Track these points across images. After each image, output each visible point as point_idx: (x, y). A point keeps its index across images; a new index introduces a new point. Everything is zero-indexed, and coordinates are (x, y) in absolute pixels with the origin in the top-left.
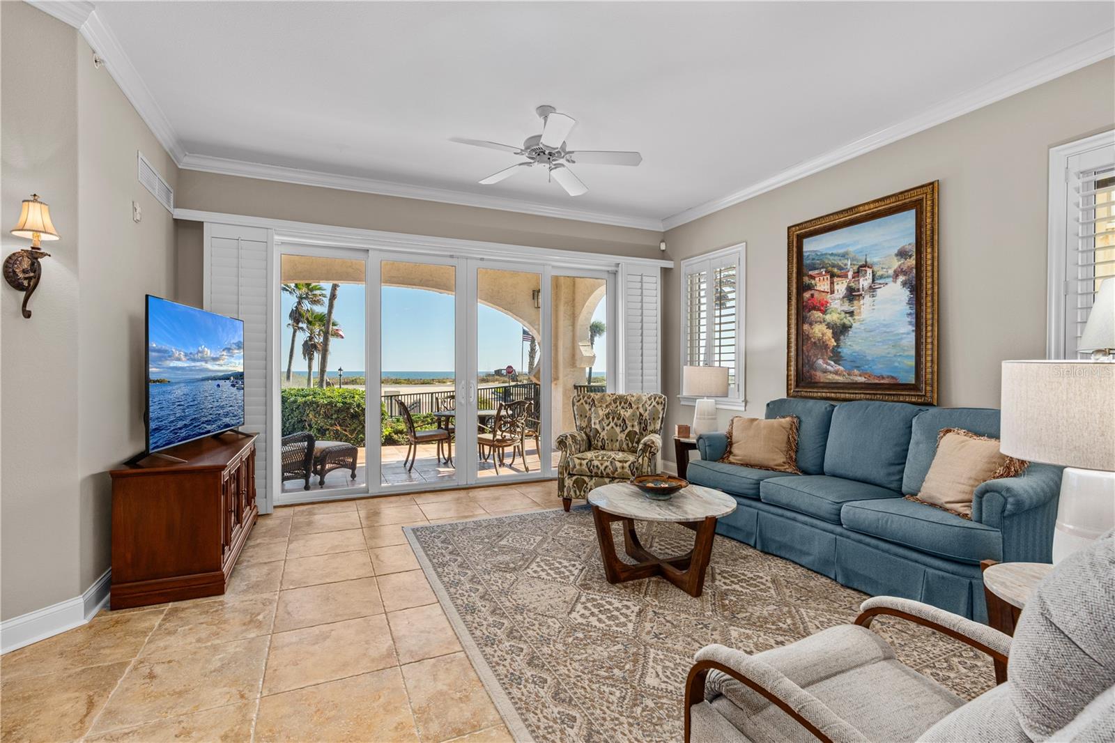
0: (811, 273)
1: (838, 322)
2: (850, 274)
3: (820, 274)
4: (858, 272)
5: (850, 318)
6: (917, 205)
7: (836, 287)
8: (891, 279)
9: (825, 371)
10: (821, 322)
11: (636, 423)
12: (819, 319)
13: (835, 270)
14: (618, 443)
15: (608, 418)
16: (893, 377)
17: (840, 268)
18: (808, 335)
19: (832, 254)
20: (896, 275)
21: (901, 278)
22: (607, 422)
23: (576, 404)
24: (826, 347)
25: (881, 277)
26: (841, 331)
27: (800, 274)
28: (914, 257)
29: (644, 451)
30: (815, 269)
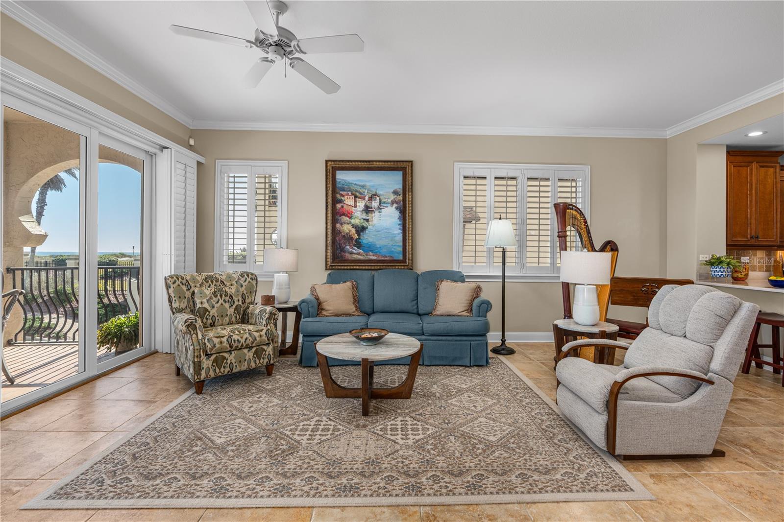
0: (341, 192)
1: (359, 225)
2: (367, 198)
3: (348, 195)
4: (371, 198)
5: (366, 223)
6: (404, 170)
7: (358, 204)
8: (389, 205)
9: (351, 253)
10: (348, 223)
11: (240, 298)
12: (347, 222)
13: (358, 194)
14: (228, 318)
16: (391, 257)
17: (361, 193)
18: (339, 231)
19: (356, 184)
20: (393, 203)
21: (395, 205)
24: (352, 238)
25: (384, 203)
26: (361, 230)
27: (334, 192)
28: (402, 195)
30: (344, 191)
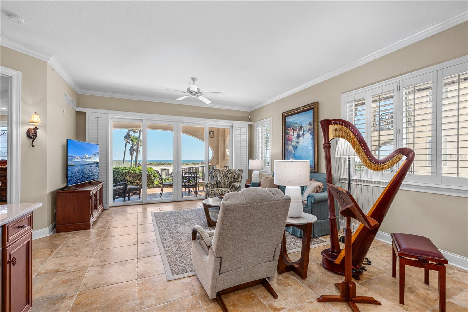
1: (295, 145)
2: (298, 129)
3: (290, 129)
4: (300, 129)
5: (298, 144)
6: (313, 108)
7: (294, 134)
8: (307, 132)
11: (232, 179)
12: (290, 144)
13: (294, 128)
14: (226, 186)
15: (223, 177)
17: (296, 128)
18: (287, 149)
19: (293, 123)
20: (308, 130)
21: (310, 132)
22: (223, 178)
23: (214, 172)
24: (292, 153)
25: (305, 131)
26: (296, 148)
27: (285, 129)
28: (312, 125)
29: (232, 188)
30: (289, 127)
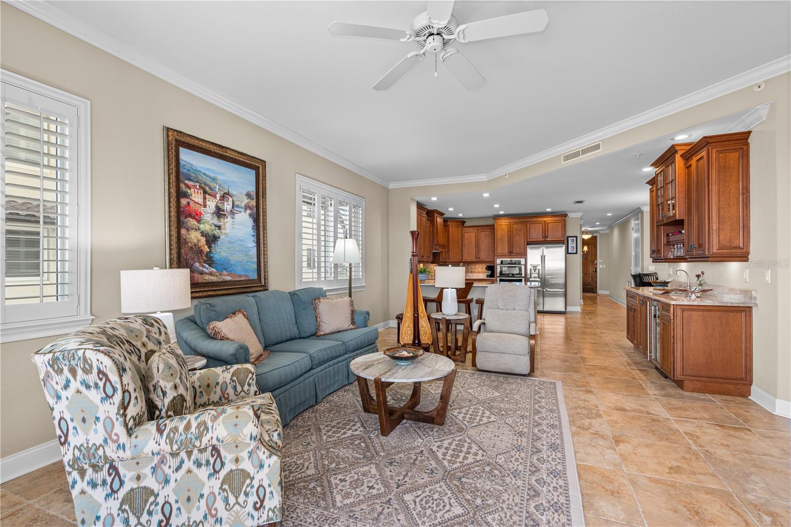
0: (186, 182)
1: (210, 233)
2: (218, 196)
3: (195, 187)
4: (223, 197)
5: (218, 231)
7: (208, 203)
8: (242, 210)
9: (202, 273)
10: (196, 230)
12: (194, 227)
13: (207, 189)
16: (247, 276)
17: (211, 189)
18: (185, 239)
19: (205, 174)
20: (247, 207)
24: (201, 252)
25: (237, 206)
26: (212, 240)
27: (178, 181)
28: (255, 200)
30: (190, 180)
